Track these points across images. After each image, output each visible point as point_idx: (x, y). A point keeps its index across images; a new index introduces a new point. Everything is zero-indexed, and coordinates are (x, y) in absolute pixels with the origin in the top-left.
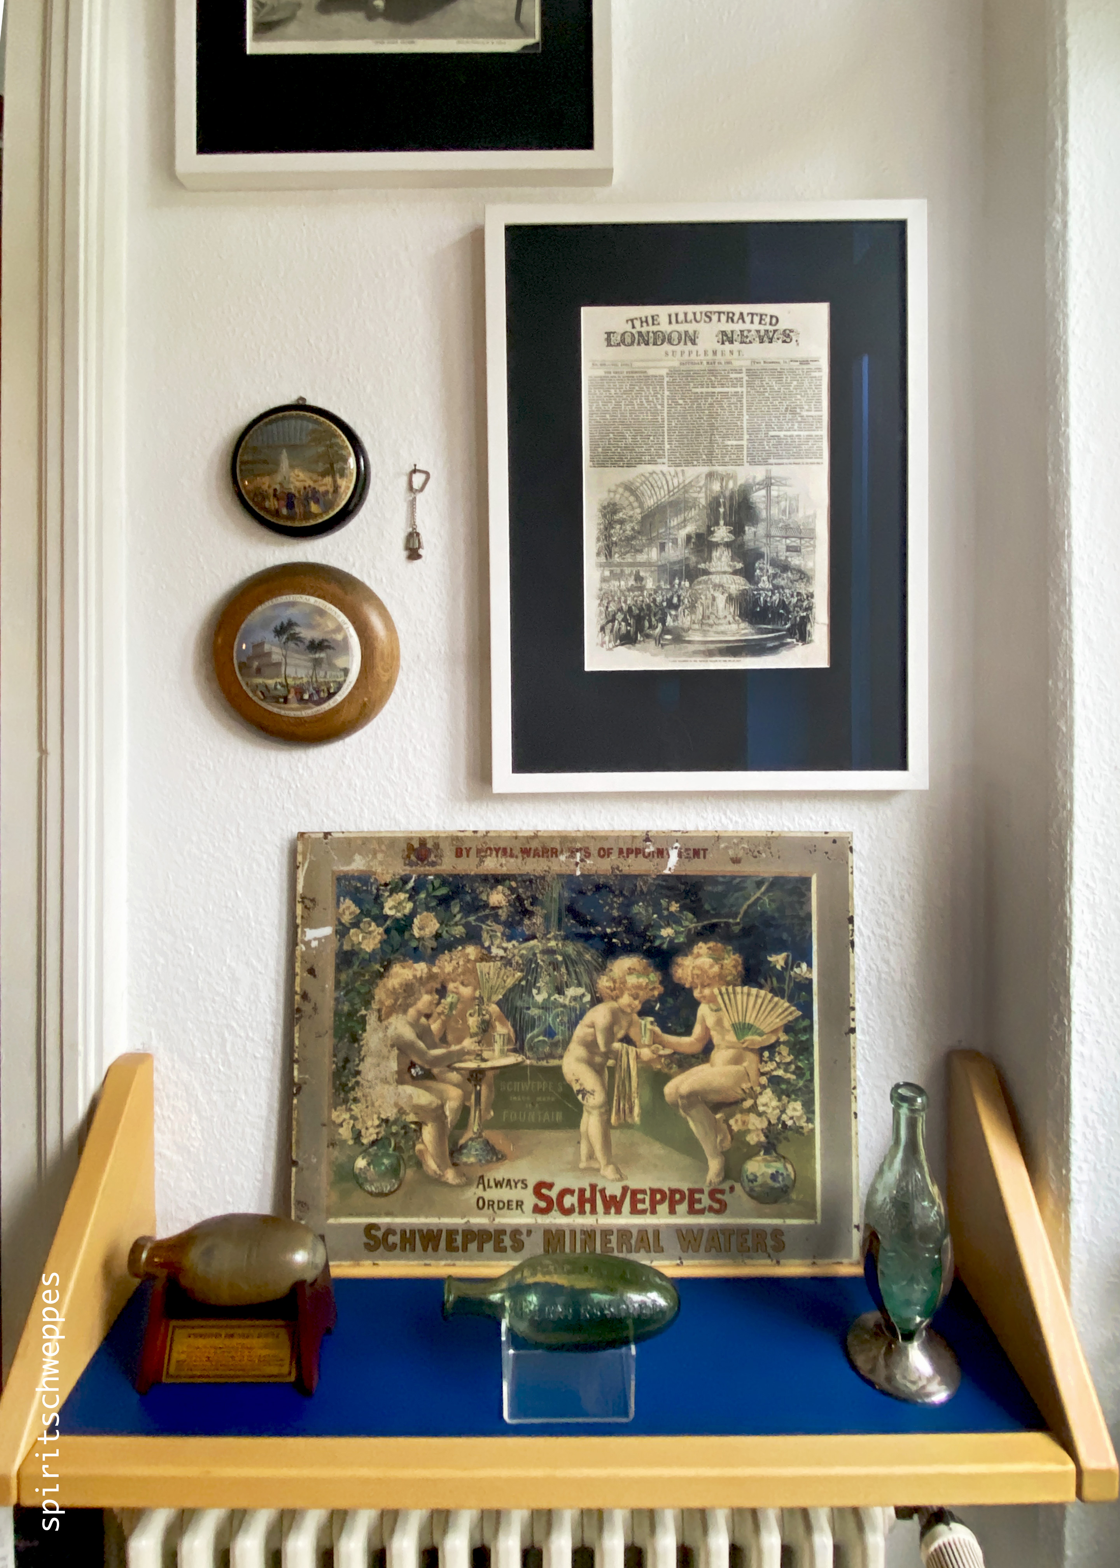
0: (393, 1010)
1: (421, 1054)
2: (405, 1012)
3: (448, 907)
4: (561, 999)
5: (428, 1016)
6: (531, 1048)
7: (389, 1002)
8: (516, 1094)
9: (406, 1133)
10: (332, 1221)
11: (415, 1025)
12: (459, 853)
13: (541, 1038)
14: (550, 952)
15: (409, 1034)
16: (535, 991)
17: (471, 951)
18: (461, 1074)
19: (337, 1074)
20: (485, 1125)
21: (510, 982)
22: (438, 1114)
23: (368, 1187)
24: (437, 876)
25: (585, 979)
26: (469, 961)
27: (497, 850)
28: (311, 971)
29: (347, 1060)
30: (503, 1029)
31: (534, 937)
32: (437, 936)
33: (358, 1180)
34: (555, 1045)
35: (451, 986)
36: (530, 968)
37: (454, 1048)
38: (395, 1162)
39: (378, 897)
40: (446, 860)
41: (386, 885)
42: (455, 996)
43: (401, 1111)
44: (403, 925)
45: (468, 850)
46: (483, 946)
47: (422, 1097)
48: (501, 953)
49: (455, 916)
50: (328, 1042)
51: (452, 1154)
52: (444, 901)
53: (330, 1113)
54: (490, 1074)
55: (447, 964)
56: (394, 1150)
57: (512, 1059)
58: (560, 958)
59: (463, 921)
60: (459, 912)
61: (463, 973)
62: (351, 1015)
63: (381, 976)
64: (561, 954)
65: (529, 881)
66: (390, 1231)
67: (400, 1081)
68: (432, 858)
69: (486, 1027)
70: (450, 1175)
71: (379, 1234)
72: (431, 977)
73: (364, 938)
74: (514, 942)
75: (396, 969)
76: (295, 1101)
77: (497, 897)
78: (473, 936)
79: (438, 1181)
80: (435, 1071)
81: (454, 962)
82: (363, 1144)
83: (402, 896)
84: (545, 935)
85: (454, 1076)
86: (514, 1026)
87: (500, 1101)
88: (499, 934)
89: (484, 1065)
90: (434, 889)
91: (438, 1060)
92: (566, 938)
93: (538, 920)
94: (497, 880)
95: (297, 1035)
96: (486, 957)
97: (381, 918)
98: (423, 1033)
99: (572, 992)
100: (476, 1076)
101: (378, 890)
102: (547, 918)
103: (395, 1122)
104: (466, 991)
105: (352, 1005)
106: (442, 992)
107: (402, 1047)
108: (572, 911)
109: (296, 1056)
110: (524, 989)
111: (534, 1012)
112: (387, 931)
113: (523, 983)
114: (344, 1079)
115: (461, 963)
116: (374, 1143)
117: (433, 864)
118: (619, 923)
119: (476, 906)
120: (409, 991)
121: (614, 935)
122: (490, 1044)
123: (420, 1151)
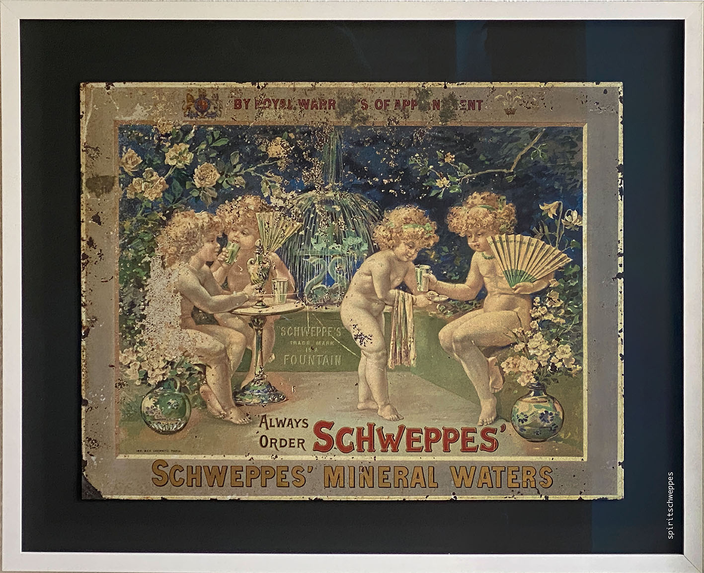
0: (176, 257)
1: (204, 300)
2: (188, 259)
3: (227, 159)
4: (338, 248)
5: (210, 264)
6: (310, 295)
7: (173, 249)
8: (297, 339)
9: (191, 374)
10: (121, 457)
11: (197, 272)
12: (238, 105)
13: (320, 285)
14: (329, 202)
15: (192, 281)
16: (313, 241)
17: (251, 201)
18: (243, 320)
19: (123, 318)
20: (265, 369)
21: (289, 233)
22: (222, 357)
23: (155, 426)
24: (217, 127)
25: (363, 229)
26: (249, 211)
27: (275, 102)
28: (97, 219)
29: (133, 305)
30: (283, 278)
31: (312, 188)
32: (218, 186)
33: (145, 419)
34: (334, 292)
35: (231, 235)
36: (309, 219)
37: (235, 294)
38: (181, 402)
39: (159, 147)
40: (225, 111)
41: (167, 135)
42: (236, 245)
43: (186, 354)
44: (185, 175)
45: (247, 102)
46: (262, 197)
47: (205, 340)
48: (280, 203)
49: (235, 166)
50: (115, 287)
51: (235, 394)
52: (224, 153)
53: (117, 355)
54: (270, 320)
55: (227, 214)
56: (180, 391)
57: (291, 306)
58: (338, 209)
59: (243, 172)
60: (239, 163)
61: (243, 223)
62: (135, 261)
63: (164, 224)
64: (339, 205)
65: (307, 133)
66: (178, 467)
67: (184, 326)
68: (212, 110)
69: (267, 275)
70: (234, 415)
71: (167, 470)
72: (213, 226)
73: (146, 187)
74: (293, 193)
75: (178, 217)
76: (83, 343)
77: (276, 149)
78: (253, 187)
79: (223, 421)
80: (218, 316)
81: (234, 212)
82: (150, 385)
83: (184, 147)
84: (323, 186)
85: (237, 322)
86: (294, 274)
87: (281, 344)
88: (278, 185)
89: (264, 311)
90: (214, 140)
91: (220, 306)
92: (343, 189)
93: (316, 171)
94: (274, 132)
95: (83, 280)
96: (266, 207)
97: (162, 169)
98: (206, 280)
99: (350, 241)
100: (257, 321)
101: (160, 140)
102: (325, 169)
103: (180, 365)
104: (247, 240)
105: (137, 251)
106: (223, 240)
107: (186, 294)
108: (349, 161)
109: (83, 299)
110: (303, 238)
111: (313, 260)
112: (169, 181)
113: (301, 233)
114: (130, 323)
115: (241, 213)
116: (160, 384)
117: (213, 115)
118: (396, 175)
119: (255, 158)
120: (191, 238)
121: (391, 185)
122: (271, 291)
123: (204, 392)
